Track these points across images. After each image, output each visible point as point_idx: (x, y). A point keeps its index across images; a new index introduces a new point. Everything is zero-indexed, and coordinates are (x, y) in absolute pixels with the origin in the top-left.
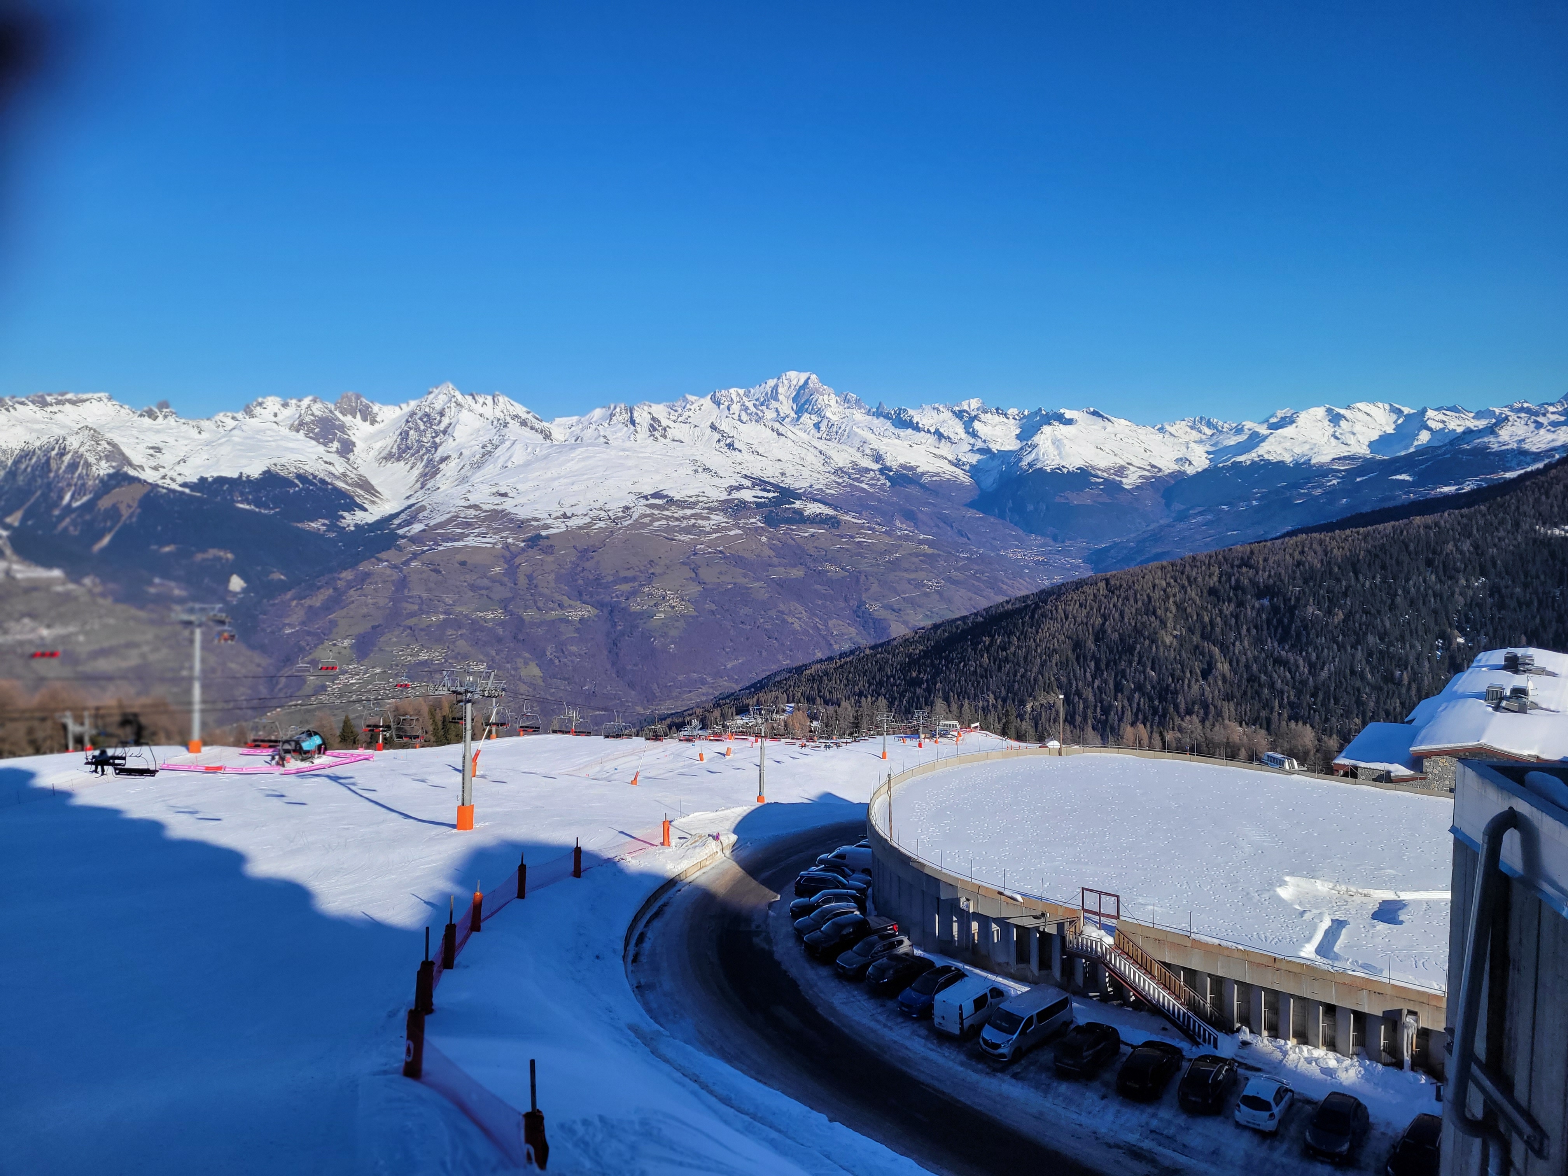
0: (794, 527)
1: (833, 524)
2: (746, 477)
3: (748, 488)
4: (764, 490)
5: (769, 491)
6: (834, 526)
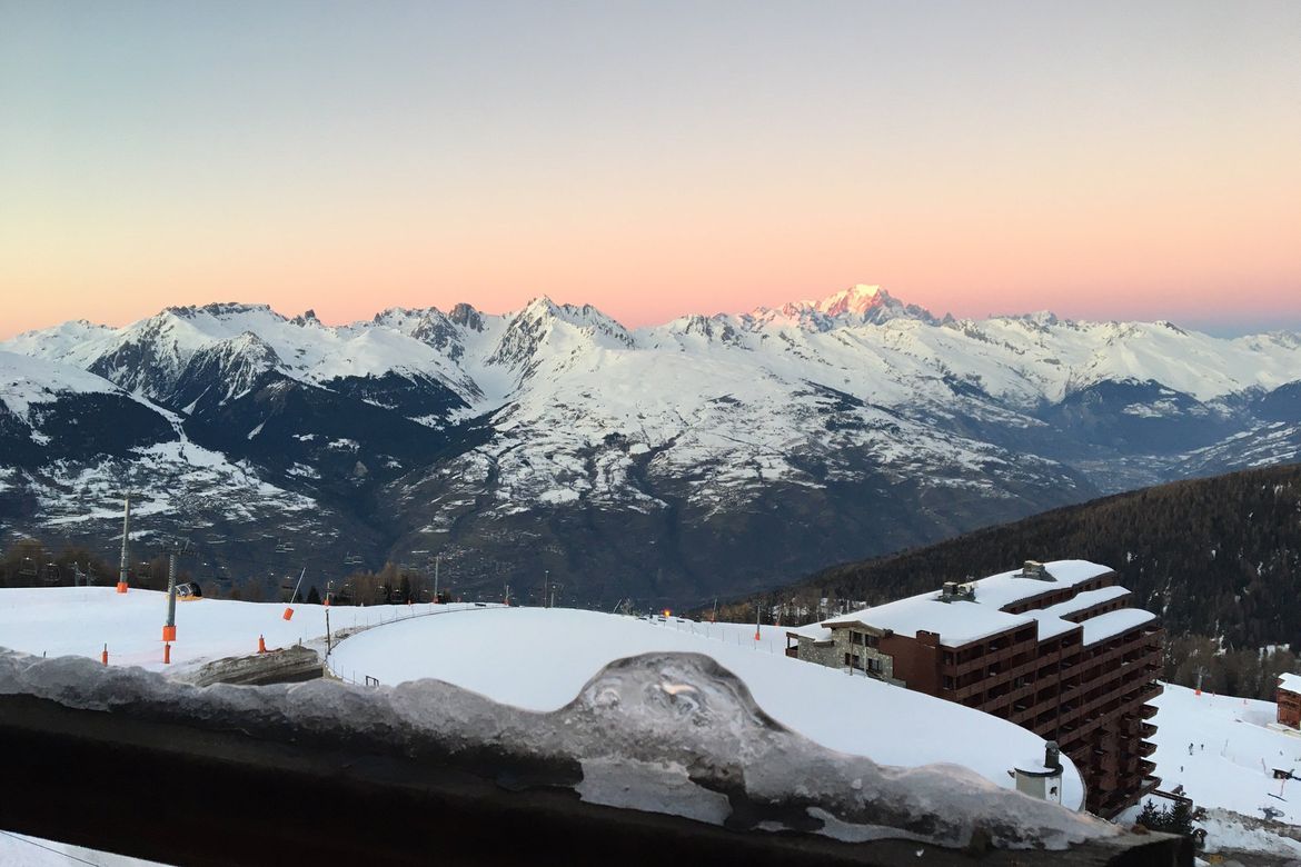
0: (854, 432)
1: (892, 429)
2: (810, 383)
3: (811, 394)
4: (827, 396)
5: (831, 397)
6: (893, 432)
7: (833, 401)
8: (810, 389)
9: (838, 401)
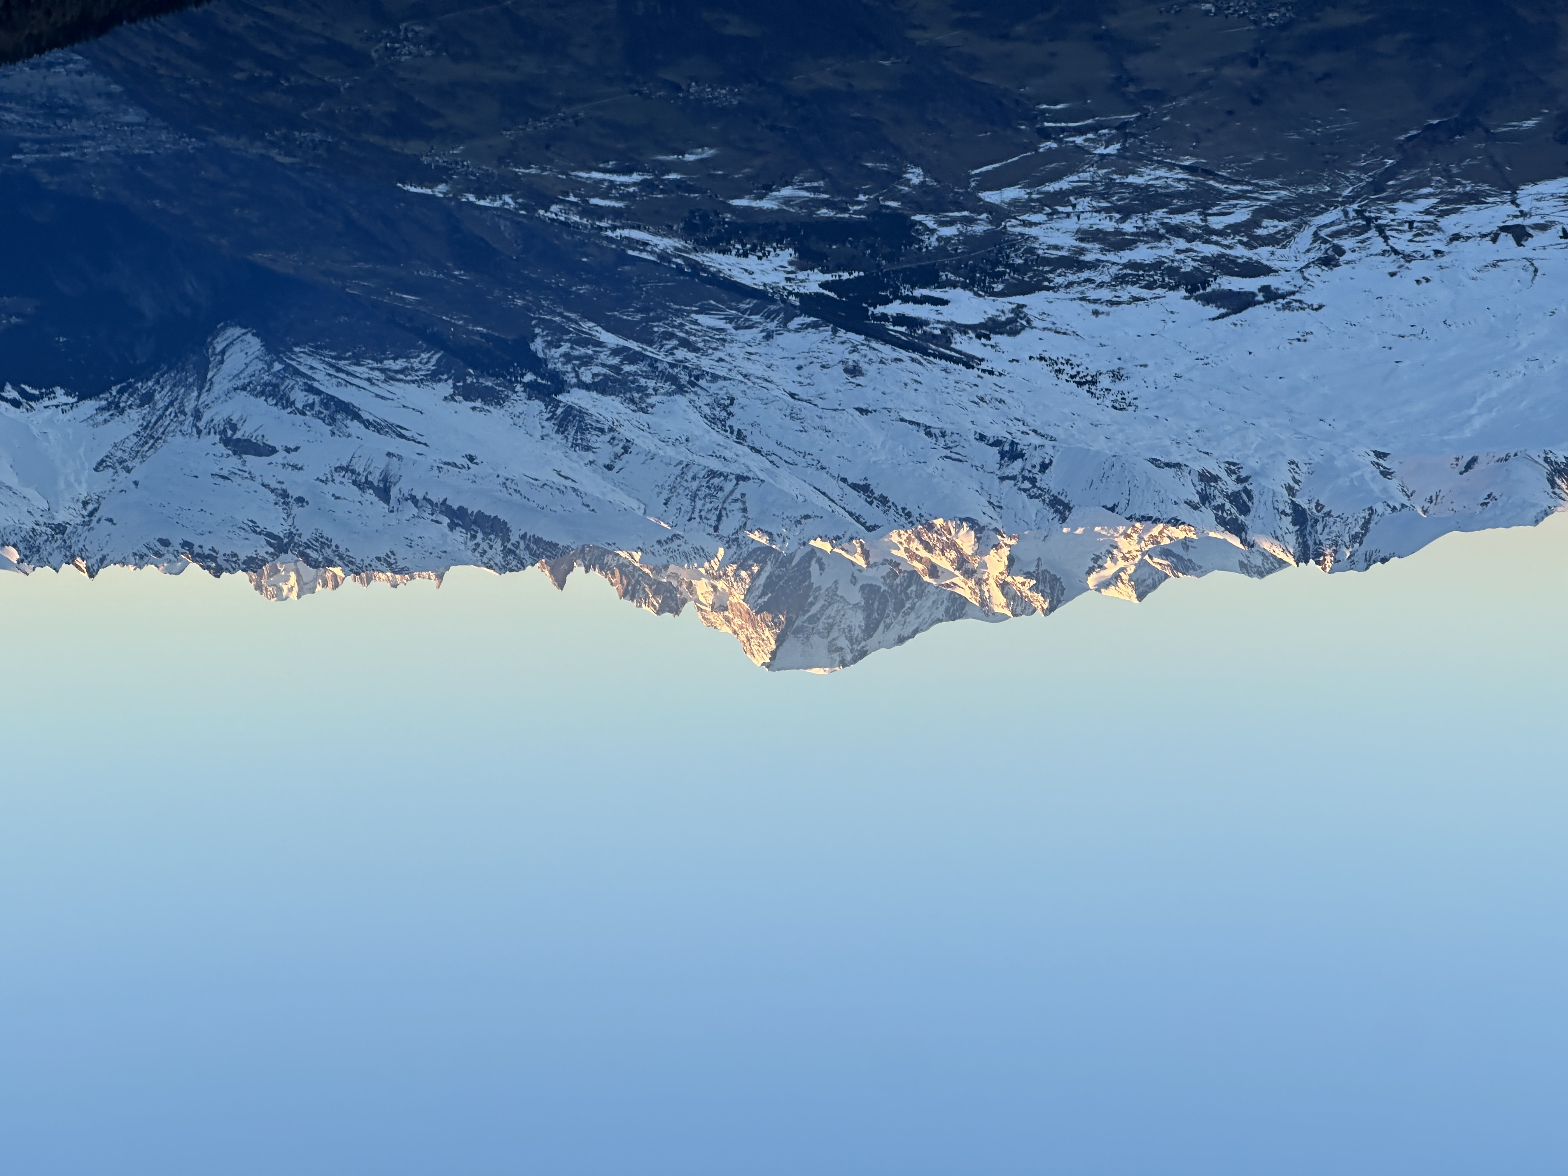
0: (824, 212)
1: (707, 225)
6: (705, 217)
7: (895, 308)
8: (964, 344)
9: (880, 310)
